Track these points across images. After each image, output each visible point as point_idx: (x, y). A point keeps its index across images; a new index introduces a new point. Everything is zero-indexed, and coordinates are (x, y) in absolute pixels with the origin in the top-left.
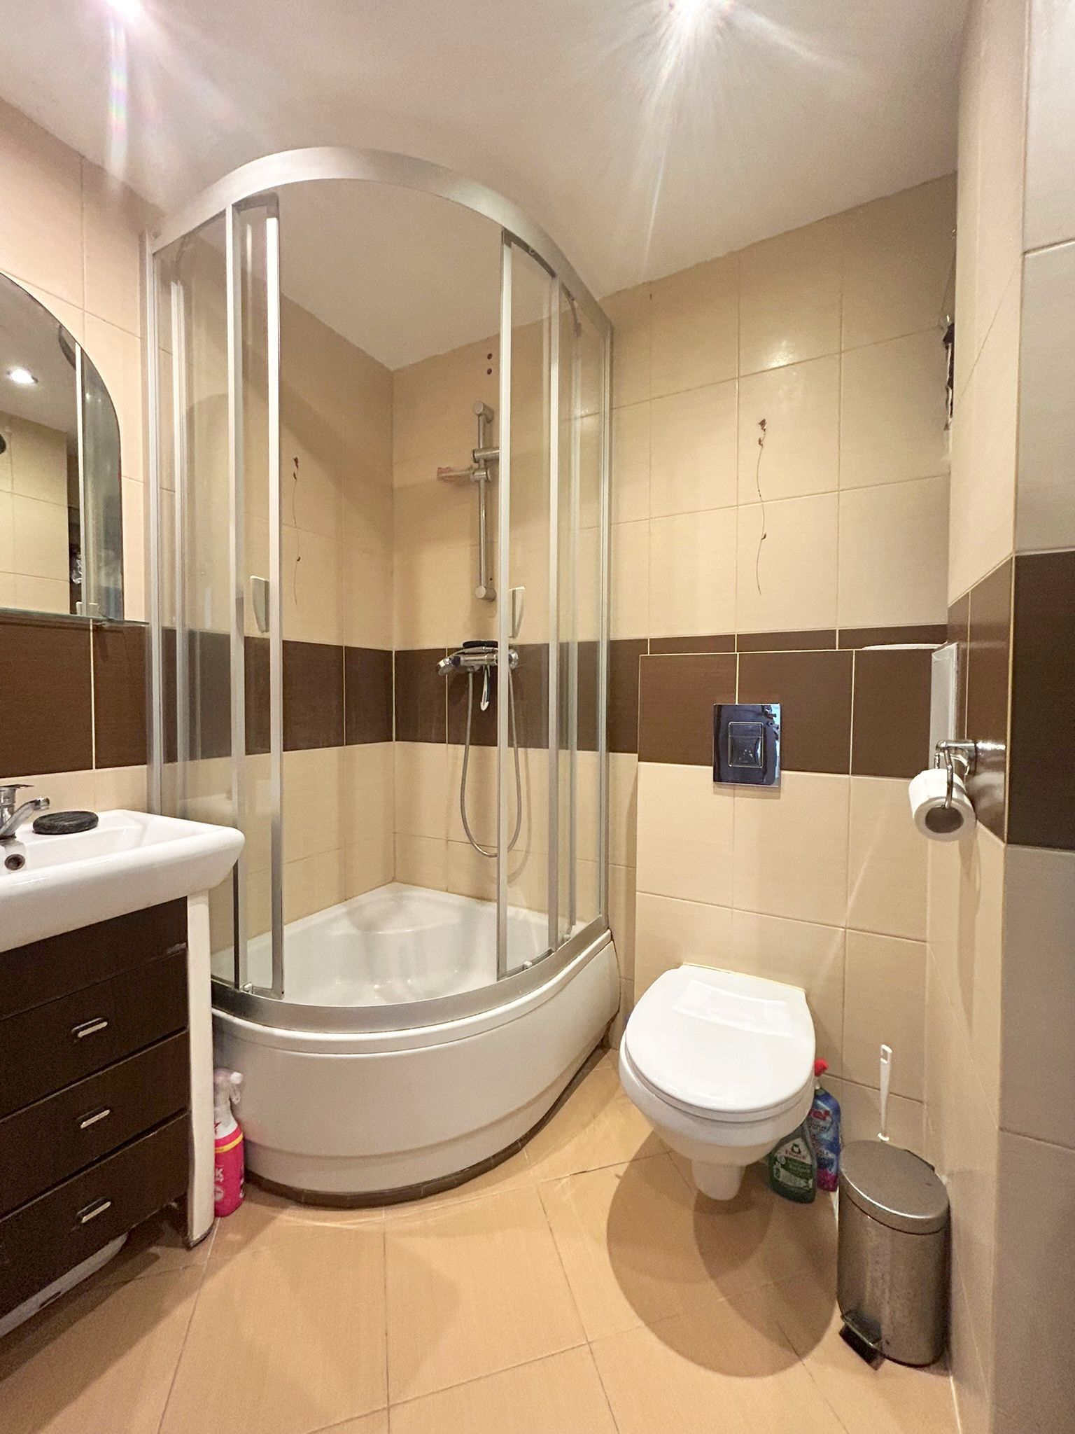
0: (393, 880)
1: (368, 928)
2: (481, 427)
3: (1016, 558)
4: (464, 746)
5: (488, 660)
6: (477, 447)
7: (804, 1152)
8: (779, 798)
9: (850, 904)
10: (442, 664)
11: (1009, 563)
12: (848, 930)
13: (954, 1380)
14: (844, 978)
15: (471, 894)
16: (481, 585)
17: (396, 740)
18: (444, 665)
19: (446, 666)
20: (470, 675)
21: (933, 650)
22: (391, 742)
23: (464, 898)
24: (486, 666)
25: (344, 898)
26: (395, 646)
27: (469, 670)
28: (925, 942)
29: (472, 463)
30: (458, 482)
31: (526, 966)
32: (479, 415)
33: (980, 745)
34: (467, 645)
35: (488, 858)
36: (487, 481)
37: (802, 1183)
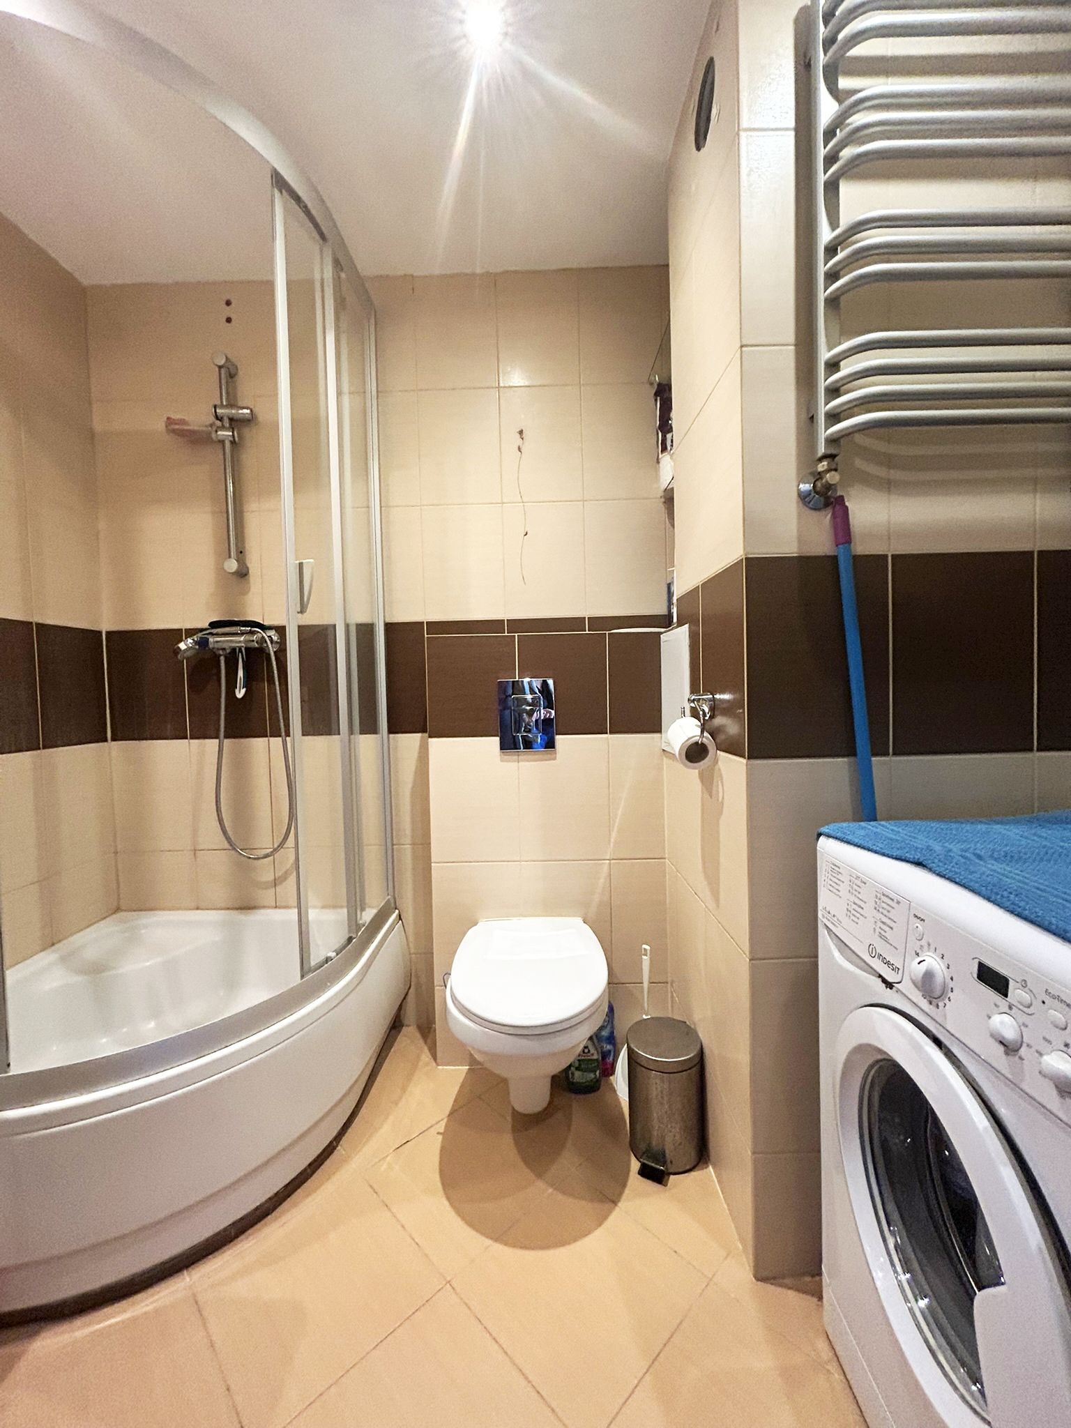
0: (118, 910)
1: (96, 970)
2: (223, 382)
3: (746, 558)
4: (217, 740)
5: (245, 641)
6: (218, 403)
7: (592, 1051)
8: (555, 759)
9: (612, 840)
10: (182, 646)
11: (740, 562)
12: (612, 861)
13: (713, 1168)
14: (611, 903)
15: (230, 905)
16: (230, 557)
17: (114, 739)
18: (185, 647)
19: (189, 649)
20: (222, 659)
21: (662, 633)
22: (106, 743)
23: (223, 911)
24: (240, 649)
25: (50, 943)
26: (106, 625)
27: (221, 652)
28: (665, 858)
29: (212, 419)
30: (194, 439)
31: (330, 957)
32: (220, 367)
33: (717, 696)
34: (214, 625)
35: (253, 861)
36: (233, 443)
37: (592, 1076)
